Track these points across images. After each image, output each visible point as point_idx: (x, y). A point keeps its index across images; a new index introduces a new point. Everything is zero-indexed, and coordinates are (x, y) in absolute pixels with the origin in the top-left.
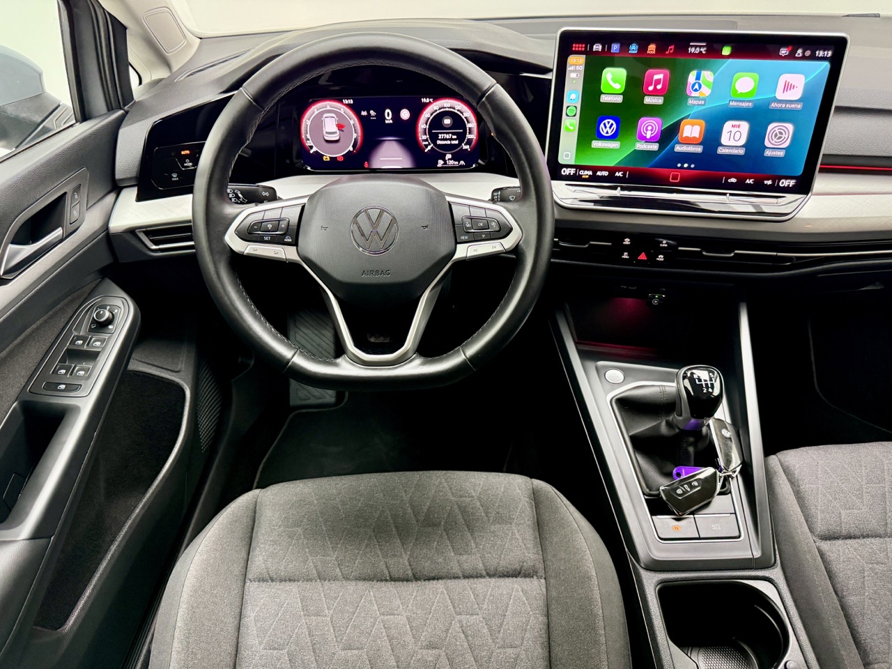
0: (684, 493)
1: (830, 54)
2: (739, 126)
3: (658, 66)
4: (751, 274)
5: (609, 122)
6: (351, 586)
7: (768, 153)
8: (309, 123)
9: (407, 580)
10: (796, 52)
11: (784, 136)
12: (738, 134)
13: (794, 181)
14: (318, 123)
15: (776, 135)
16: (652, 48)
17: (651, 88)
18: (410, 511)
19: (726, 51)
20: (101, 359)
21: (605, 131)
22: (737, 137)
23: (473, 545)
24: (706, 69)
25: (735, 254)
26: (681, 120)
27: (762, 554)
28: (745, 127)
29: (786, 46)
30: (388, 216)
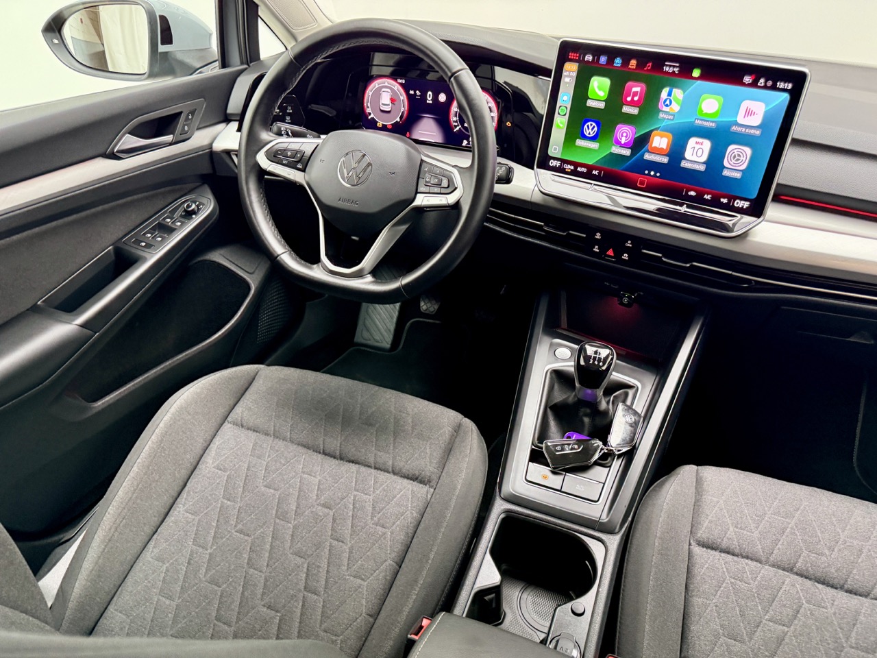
0: (562, 450)
1: (790, 86)
2: (702, 144)
3: (637, 80)
5: (591, 125)
7: (726, 173)
8: (370, 94)
10: (758, 82)
11: (742, 158)
12: (700, 151)
13: (748, 203)
15: (735, 157)
16: (633, 63)
17: (629, 99)
19: (696, 73)
20: (176, 233)
21: (588, 132)
22: (700, 152)
23: (392, 447)
24: (677, 87)
25: (692, 266)
26: (651, 132)
27: (609, 521)
28: (707, 145)
29: (750, 74)
30: (367, 159)
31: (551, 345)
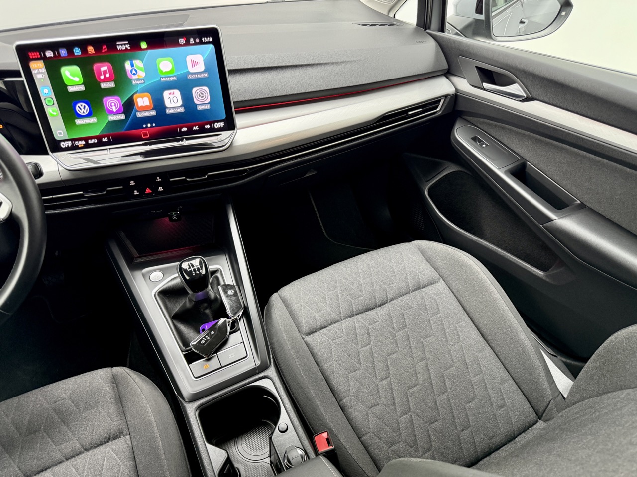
0: (206, 342)
1: (211, 39)
3: (102, 60)
4: (224, 186)
5: (81, 105)
7: (199, 108)
10: (190, 41)
11: (204, 95)
12: (175, 99)
13: (223, 123)
15: (199, 96)
17: (102, 77)
18: (13, 428)
19: (144, 45)
21: (82, 112)
22: (175, 100)
23: (70, 434)
24: (135, 59)
25: (208, 176)
26: (132, 96)
27: (261, 362)
28: (176, 93)
29: (182, 37)
31: (144, 275)
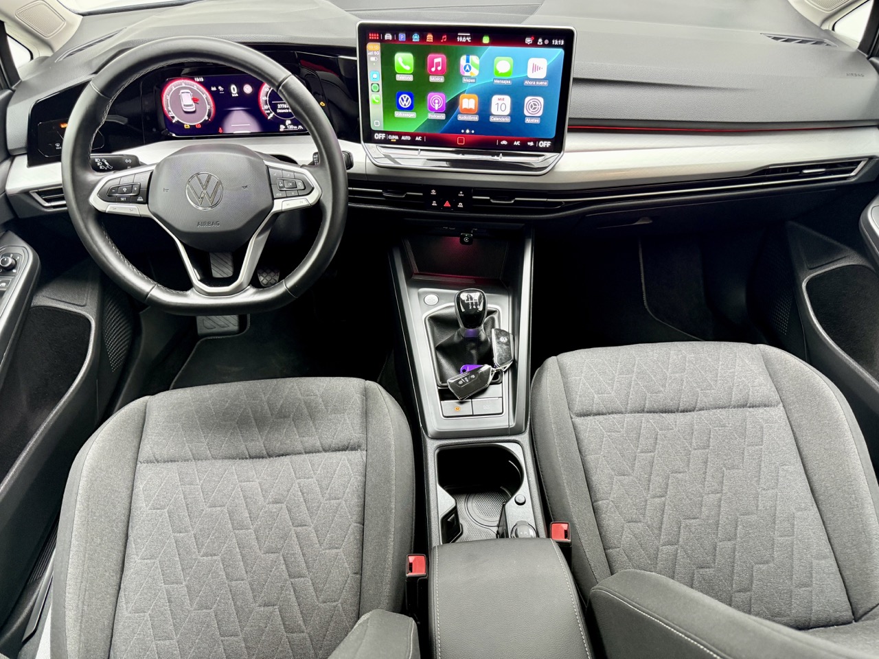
0: (464, 383)
1: (563, 42)
2: (503, 99)
3: (437, 51)
4: (529, 216)
5: (405, 97)
6: (219, 463)
7: (528, 121)
8: (169, 98)
9: (263, 457)
10: (537, 41)
11: (537, 107)
12: (503, 106)
13: (550, 143)
14: (176, 97)
15: (532, 106)
16: (430, 37)
17: (433, 69)
18: (266, 407)
19: (486, 40)
20: (6, 297)
21: (403, 104)
22: (503, 108)
23: (314, 430)
24: (473, 54)
25: (516, 201)
26: (459, 95)
27: (516, 425)
28: (507, 100)
29: (530, 36)
30: (214, 179)
31: (419, 295)
